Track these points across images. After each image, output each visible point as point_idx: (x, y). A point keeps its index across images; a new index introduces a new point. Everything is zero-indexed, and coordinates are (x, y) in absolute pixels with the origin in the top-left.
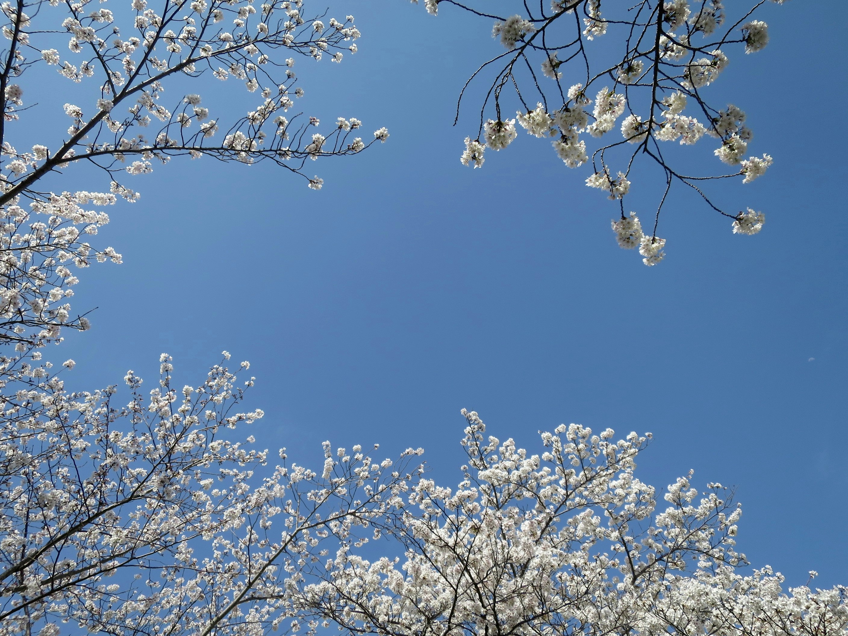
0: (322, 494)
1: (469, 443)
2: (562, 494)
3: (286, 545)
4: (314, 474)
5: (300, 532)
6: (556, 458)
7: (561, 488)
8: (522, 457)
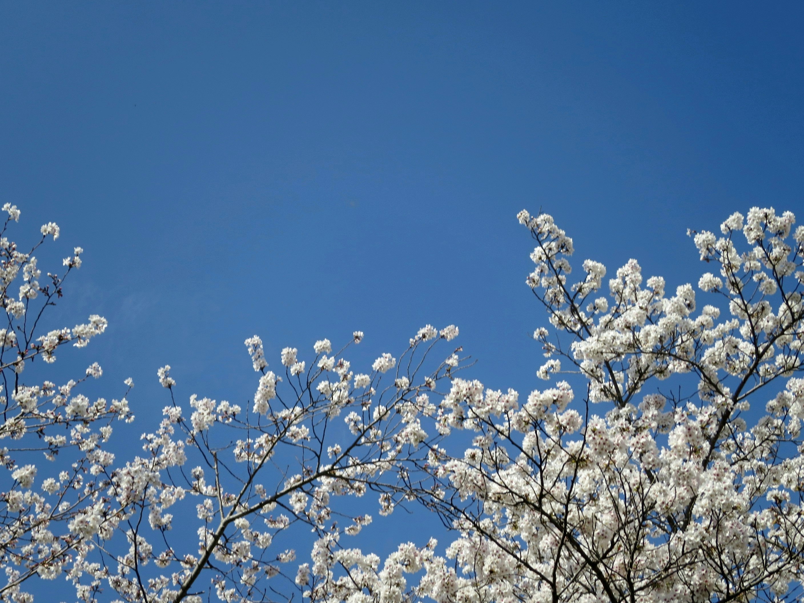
0: (261, 446)
1: (543, 280)
2: (748, 353)
3: (208, 553)
4: (237, 408)
5: (229, 525)
6: (727, 283)
7: (744, 341)
8: (657, 294)
